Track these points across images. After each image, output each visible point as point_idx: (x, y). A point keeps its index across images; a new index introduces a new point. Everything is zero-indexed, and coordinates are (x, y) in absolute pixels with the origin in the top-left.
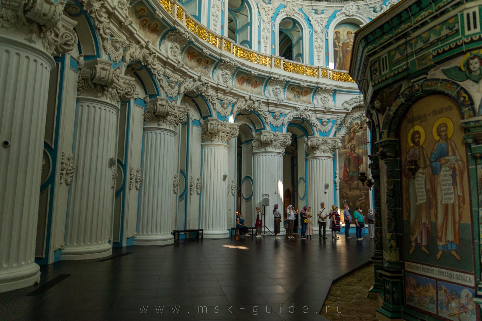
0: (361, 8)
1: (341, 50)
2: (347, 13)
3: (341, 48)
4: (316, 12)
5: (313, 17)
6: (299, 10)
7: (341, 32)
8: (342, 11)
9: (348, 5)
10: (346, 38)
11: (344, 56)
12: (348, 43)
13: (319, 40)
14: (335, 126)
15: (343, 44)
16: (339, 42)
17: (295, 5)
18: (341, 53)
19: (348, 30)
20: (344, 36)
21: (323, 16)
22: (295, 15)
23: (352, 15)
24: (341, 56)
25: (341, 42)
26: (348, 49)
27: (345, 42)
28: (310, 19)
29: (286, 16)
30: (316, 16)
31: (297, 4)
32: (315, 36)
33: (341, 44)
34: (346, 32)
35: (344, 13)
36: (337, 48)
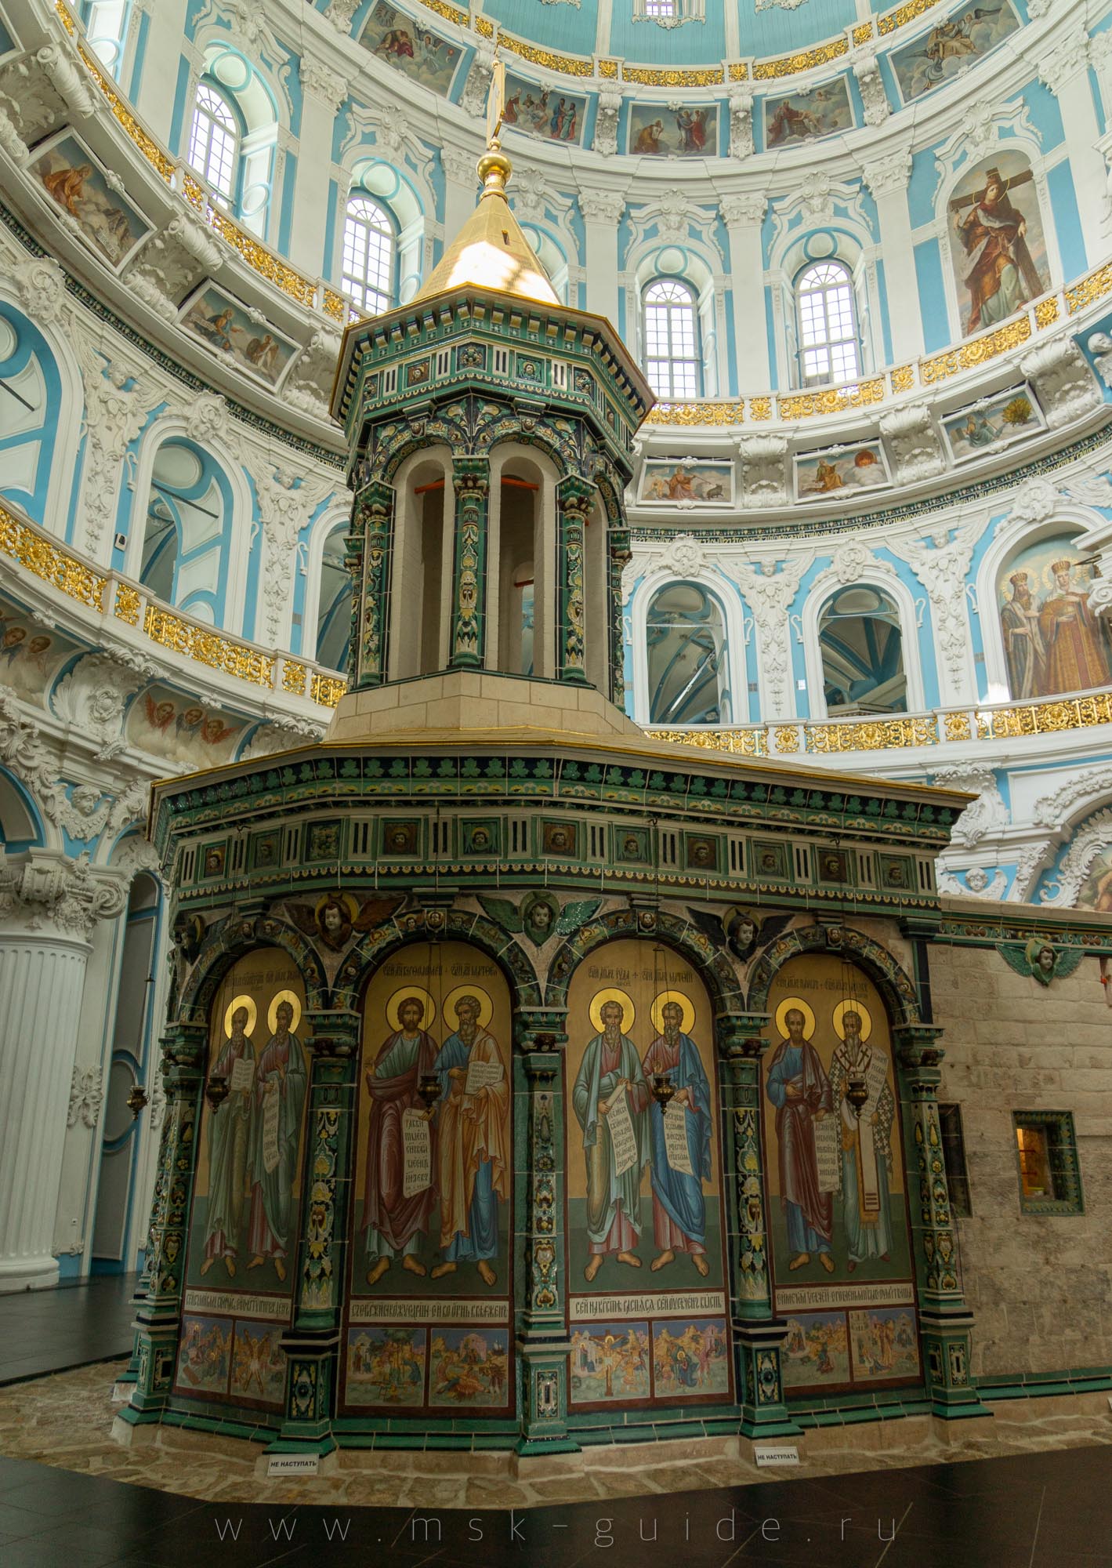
0: (1070, 484)
1: (1036, 629)
2: (1029, 514)
3: (1034, 623)
4: (931, 543)
5: (924, 562)
6: (876, 557)
7: (1029, 571)
8: (1013, 515)
9: (1026, 489)
10: (1049, 586)
11: (1048, 647)
12: (1060, 600)
13: (951, 623)
14: (1015, 882)
15: (1042, 608)
16: (1027, 606)
17: (859, 547)
18: (1038, 639)
19: (1055, 561)
20: (1042, 584)
21: (954, 547)
22: (865, 573)
23: (1047, 517)
24: (1041, 649)
25: (1035, 604)
26: (1063, 619)
27: (1049, 599)
28: (916, 568)
29: (839, 587)
30: (933, 553)
31: (863, 542)
32: (936, 615)
33: (1034, 612)
34: (1047, 569)
35: (1020, 518)
36: (1022, 625)
